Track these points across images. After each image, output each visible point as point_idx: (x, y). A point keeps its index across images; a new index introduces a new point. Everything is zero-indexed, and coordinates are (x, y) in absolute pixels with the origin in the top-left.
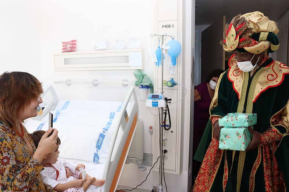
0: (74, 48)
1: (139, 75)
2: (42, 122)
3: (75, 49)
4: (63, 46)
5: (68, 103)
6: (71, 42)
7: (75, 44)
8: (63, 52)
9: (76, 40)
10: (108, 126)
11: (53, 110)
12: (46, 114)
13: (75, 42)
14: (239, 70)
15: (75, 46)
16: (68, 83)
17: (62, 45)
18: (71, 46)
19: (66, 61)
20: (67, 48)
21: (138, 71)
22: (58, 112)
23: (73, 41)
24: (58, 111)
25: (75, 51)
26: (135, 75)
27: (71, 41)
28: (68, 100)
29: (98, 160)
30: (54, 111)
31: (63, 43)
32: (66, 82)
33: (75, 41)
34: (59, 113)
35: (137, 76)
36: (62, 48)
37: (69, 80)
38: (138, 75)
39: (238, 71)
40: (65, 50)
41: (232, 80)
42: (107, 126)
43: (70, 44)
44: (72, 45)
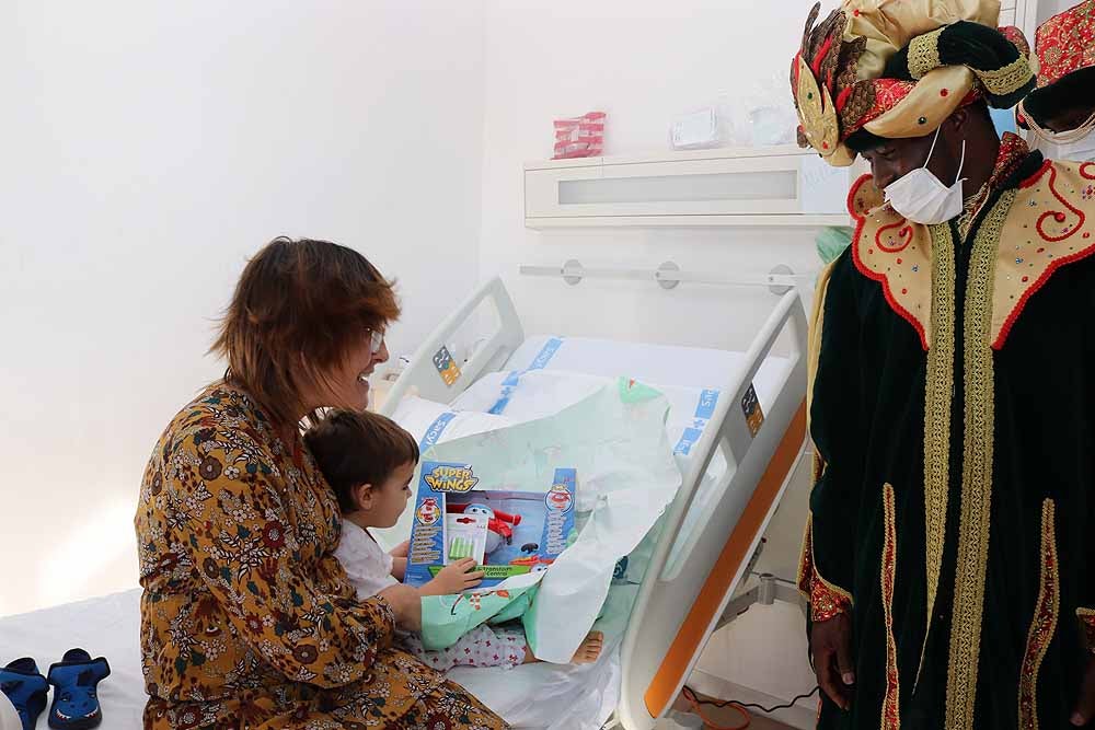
0: (598, 140)
1: (836, 251)
2: (448, 410)
3: (597, 147)
4: (559, 134)
5: (554, 344)
6: (587, 121)
7: (600, 128)
8: (556, 158)
9: (603, 111)
10: (686, 443)
11: (501, 370)
12: (471, 380)
13: (600, 121)
14: (905, 226)
15: (598, 134)
16: (572, 275)
17: (553, 131)
18: (586, 134)
19: (567, 192)
20: (568, 142)
21: (833, 232)
22: (513, 378)
23: (592, 116)
24: (513, 373)
25: (598, 153)
26: (819, 249)
27: (586, 117)
28: (555, 338)
29: (624, 570)
30: (503, 372)
31: (556, 123)
32: (562, 271)
33: (600, 115)
34: (515, 383)
35: (829, 254)
36: (556, 141)
37: (573, 263)
38: (831, 250)
39: (901, 229)
40: (564, 151)
41: (876, 271)
42: (681, 441)
43: (583, 127)
44: (587, 132)
